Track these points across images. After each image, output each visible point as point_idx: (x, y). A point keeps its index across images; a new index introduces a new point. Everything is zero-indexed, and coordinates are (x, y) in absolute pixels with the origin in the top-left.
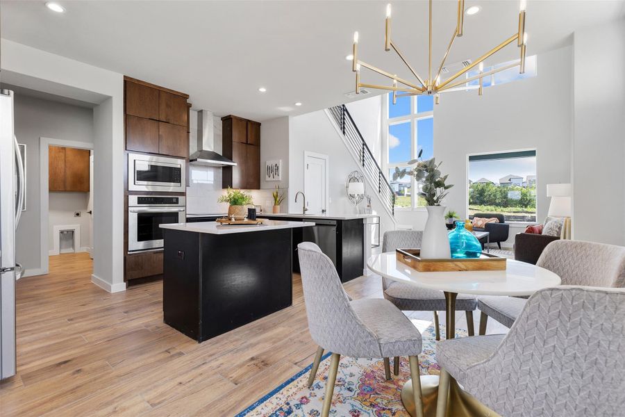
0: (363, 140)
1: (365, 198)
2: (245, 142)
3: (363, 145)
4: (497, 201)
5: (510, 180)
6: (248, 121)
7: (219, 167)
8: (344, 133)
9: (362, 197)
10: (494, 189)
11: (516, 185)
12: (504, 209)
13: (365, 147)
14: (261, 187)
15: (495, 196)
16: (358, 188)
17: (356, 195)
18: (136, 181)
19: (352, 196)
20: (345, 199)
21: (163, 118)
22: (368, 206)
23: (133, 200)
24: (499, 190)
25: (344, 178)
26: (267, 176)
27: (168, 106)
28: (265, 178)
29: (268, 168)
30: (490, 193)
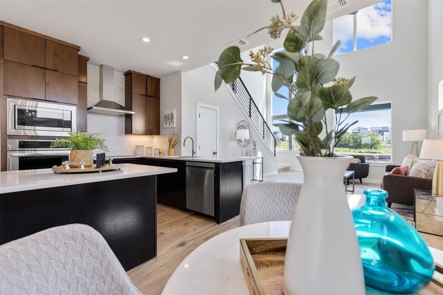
0: (250, 96)
1: (251, 142)
2: (145, 94)
3: (250, 100)
4: (350, 145)
5: (359, 130)
6: (148, 76)
7: (122, 116)
8: (233, 89)
9: (248, 142)
10: (348, 136)
11: (363, 133)
12: (356, 150)
13: (251, 102)
14: (161, 133)
15: (349, 141)
16: (244, 134)
17: (243, 140)
18: (17, 126)
19: (240, 141)
20: (234, 143)
21: (49, 66)
22: (254, 149)
23: (13, 144)
24: (351, 137)
25: (233, 125)
26: (165, 124)
27: (55, 54)
28: (164, 125)
29: (166, 117)
30: (345, 139)
